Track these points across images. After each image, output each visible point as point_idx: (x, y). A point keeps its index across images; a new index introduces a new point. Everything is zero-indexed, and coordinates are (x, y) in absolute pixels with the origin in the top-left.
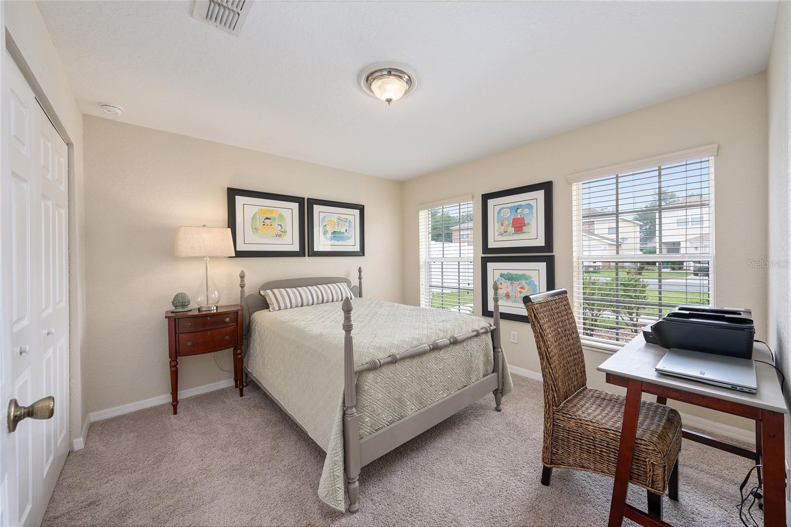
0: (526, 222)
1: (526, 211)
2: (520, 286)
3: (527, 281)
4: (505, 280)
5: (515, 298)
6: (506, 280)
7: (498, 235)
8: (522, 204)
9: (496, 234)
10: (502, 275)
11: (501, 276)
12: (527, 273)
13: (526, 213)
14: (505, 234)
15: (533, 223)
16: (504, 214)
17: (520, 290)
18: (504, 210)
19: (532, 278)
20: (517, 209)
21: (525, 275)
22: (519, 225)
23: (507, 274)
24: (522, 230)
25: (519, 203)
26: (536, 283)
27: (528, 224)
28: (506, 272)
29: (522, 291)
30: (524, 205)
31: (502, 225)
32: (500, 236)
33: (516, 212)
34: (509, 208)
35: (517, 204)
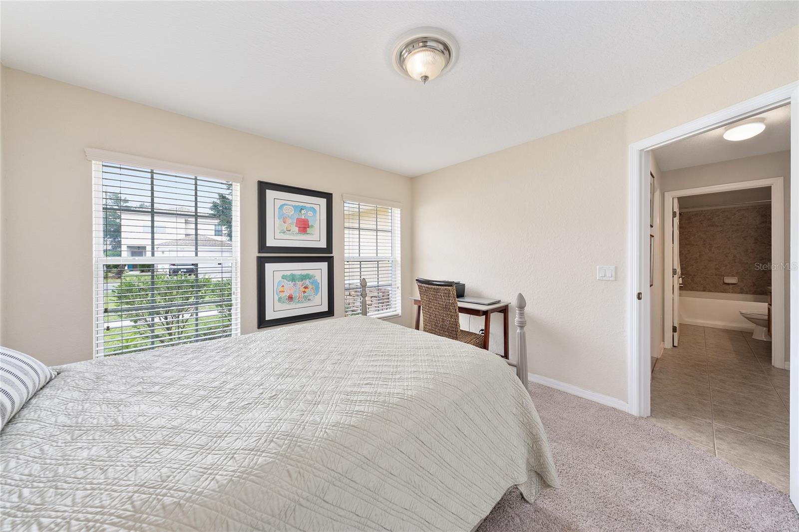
0: (310, 224)
1: (310, 213)
2: (304, 286)
3: (311, 281)
4: (287, 282)
5: (299, 298)
6: (289, 281)
7: (280, 233)
8: (307, 206)
9: (277, 231)
10: (284, 277)
11: (282, 278)
12: (311, 273)
13: (311, 215)
14: (288, 232)
15: (317, 226)
16: (287, 211)
17: (304, 290)
18: (286, 206)
19: (315, 277)
20: (302, 209)
21: (309, 275)
22: (304, 226)
23: (290, 275)
24: (306, 232)
25: (304, 204)
26: (319, 281)
27: (312, 226)
28: (289, 273)
29: (306, 290)
30: (308, 207)
31: (285, 223)
32: (282, 234)
33: (300, 212)
34: (293, 206)
35: (301, 204)
